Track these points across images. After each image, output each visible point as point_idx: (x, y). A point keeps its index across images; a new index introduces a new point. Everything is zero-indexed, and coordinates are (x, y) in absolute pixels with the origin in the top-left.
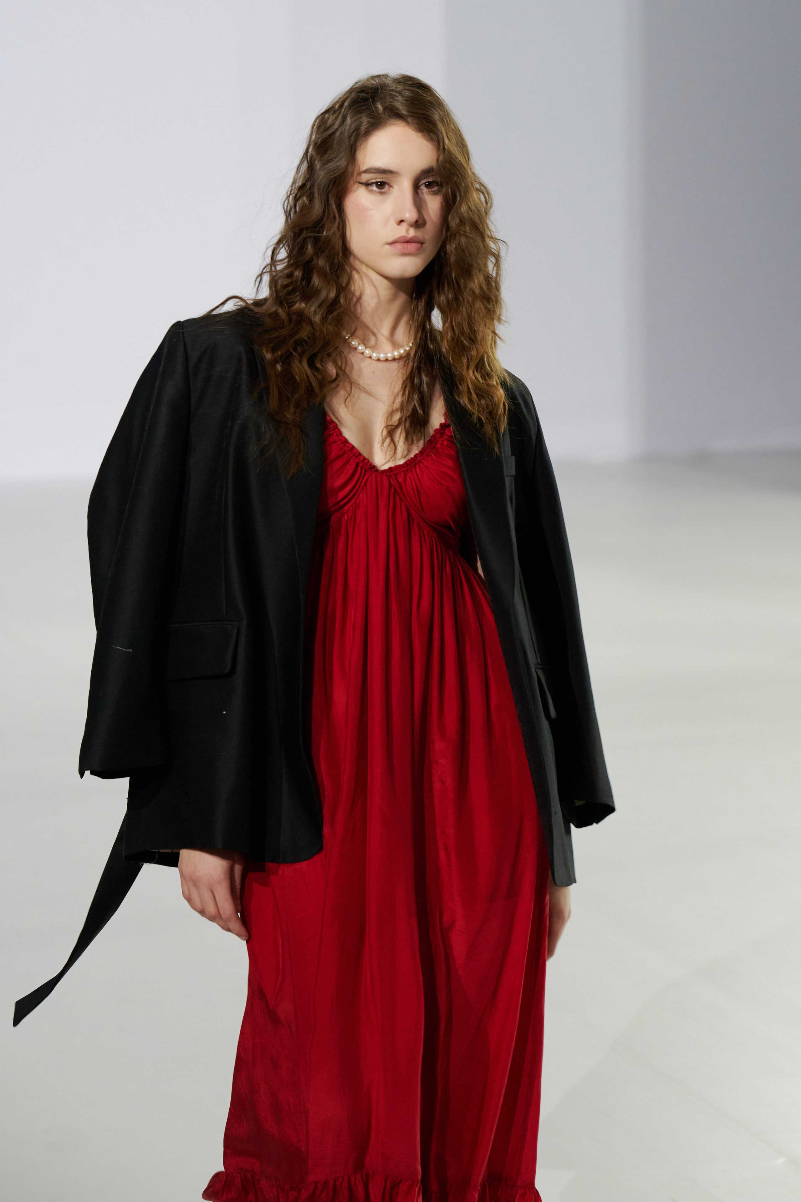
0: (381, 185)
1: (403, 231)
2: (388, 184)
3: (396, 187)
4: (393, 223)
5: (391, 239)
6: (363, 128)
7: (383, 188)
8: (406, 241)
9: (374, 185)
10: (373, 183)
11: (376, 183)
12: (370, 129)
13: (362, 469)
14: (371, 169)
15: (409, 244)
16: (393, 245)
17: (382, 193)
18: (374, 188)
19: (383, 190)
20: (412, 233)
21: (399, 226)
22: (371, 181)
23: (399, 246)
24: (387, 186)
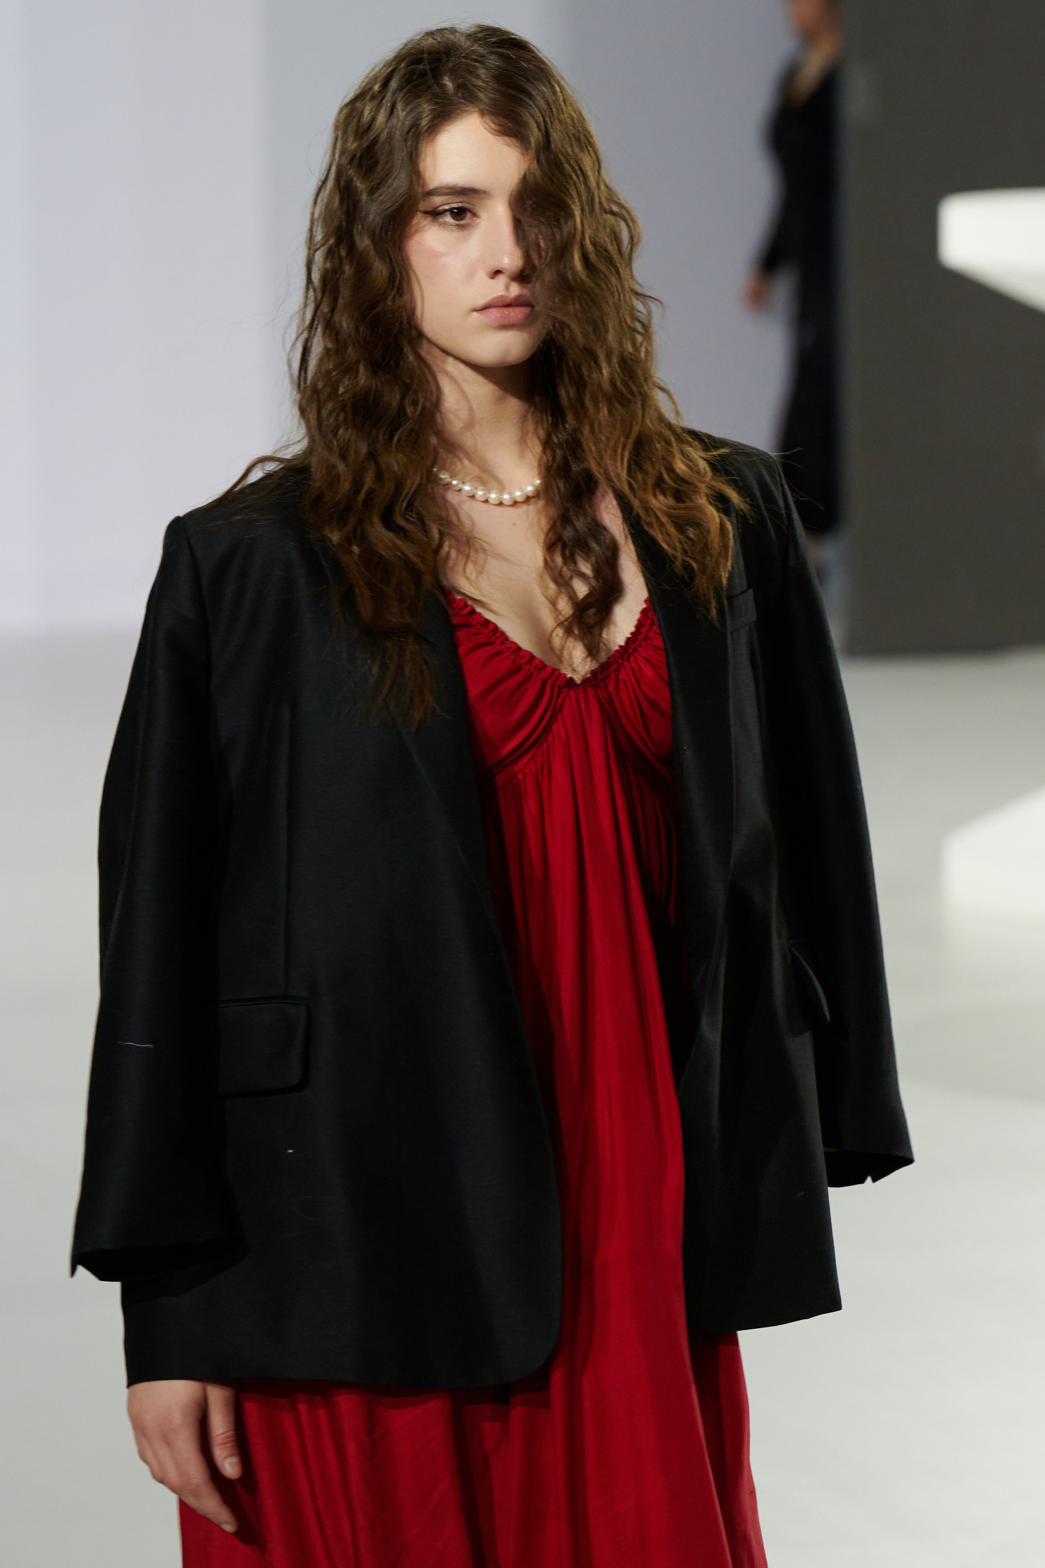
0: (459, 213)
1: (499, 288)
2: (471, 211)
3: (483, 215)
4: (482, 277)
5: (481, 302)
6: (424, 122)
7: (462, 219)
8: (505, 304)
9: (446, 215)
10: (446, 211)
11: (451, 210)
12: (436, 122)
13: (552, 687)
14: (441, 188)
15: (511, 310)
16: (483, 312)
17: (461, 227)
18: (448, 219)
19: (462, 222)
20: (515, 290)
21: (493, 281)
22: (441, 208)
23: (495, 313)
24: (469, 215)
